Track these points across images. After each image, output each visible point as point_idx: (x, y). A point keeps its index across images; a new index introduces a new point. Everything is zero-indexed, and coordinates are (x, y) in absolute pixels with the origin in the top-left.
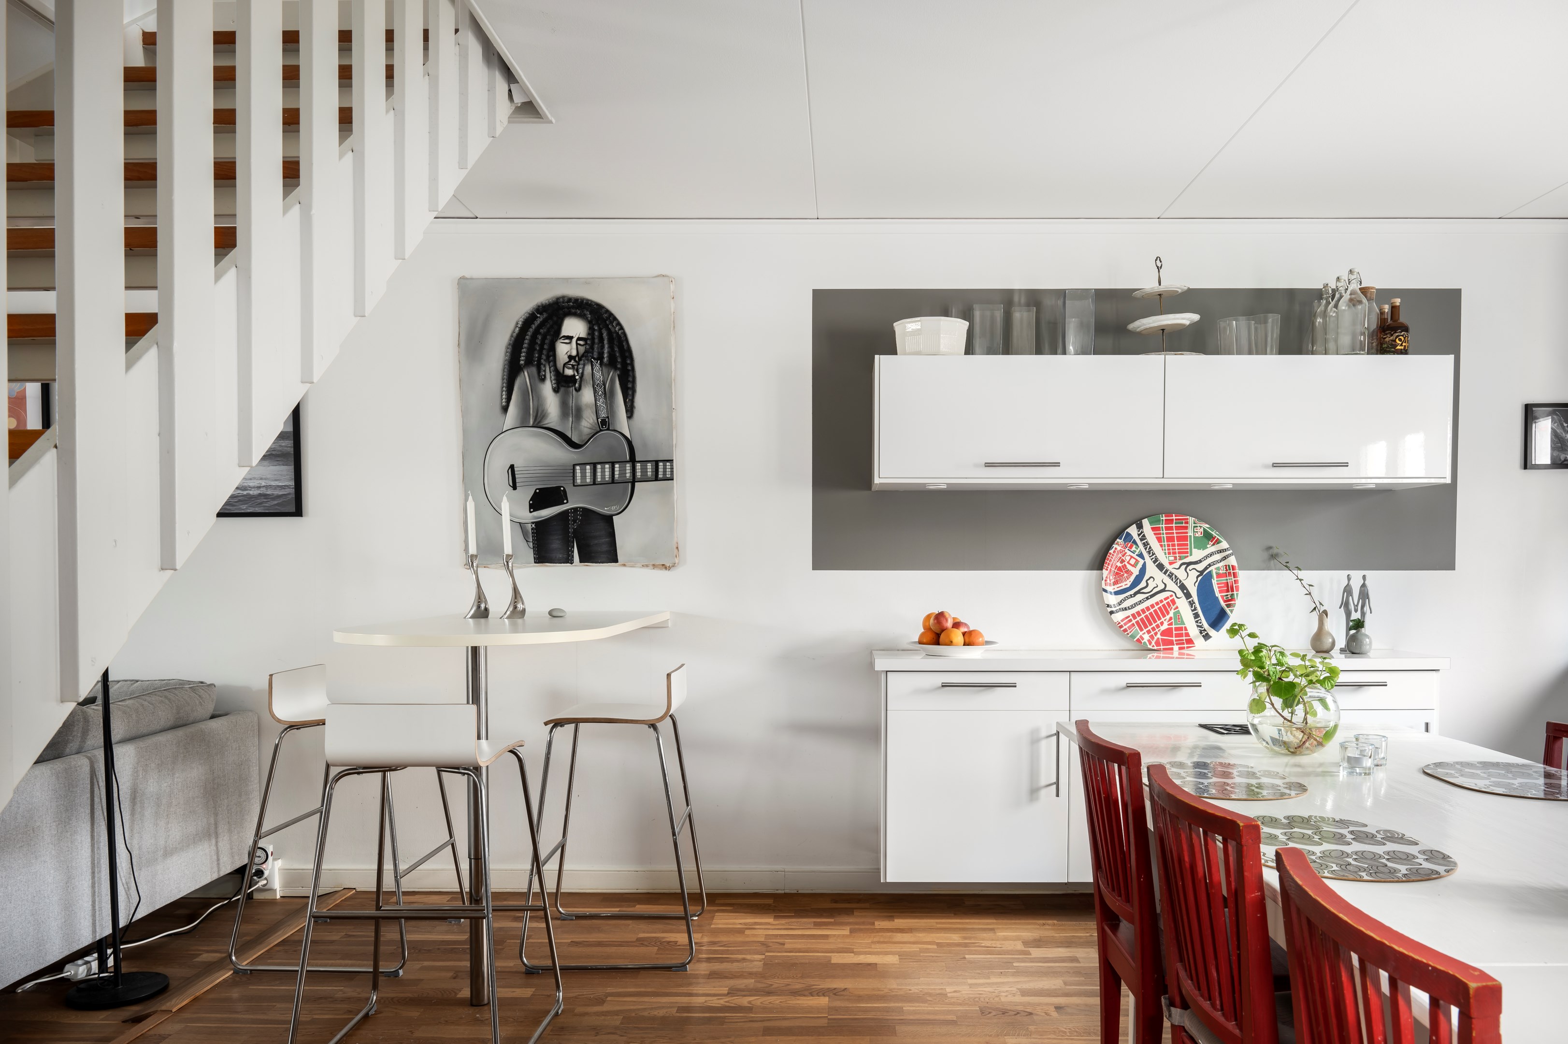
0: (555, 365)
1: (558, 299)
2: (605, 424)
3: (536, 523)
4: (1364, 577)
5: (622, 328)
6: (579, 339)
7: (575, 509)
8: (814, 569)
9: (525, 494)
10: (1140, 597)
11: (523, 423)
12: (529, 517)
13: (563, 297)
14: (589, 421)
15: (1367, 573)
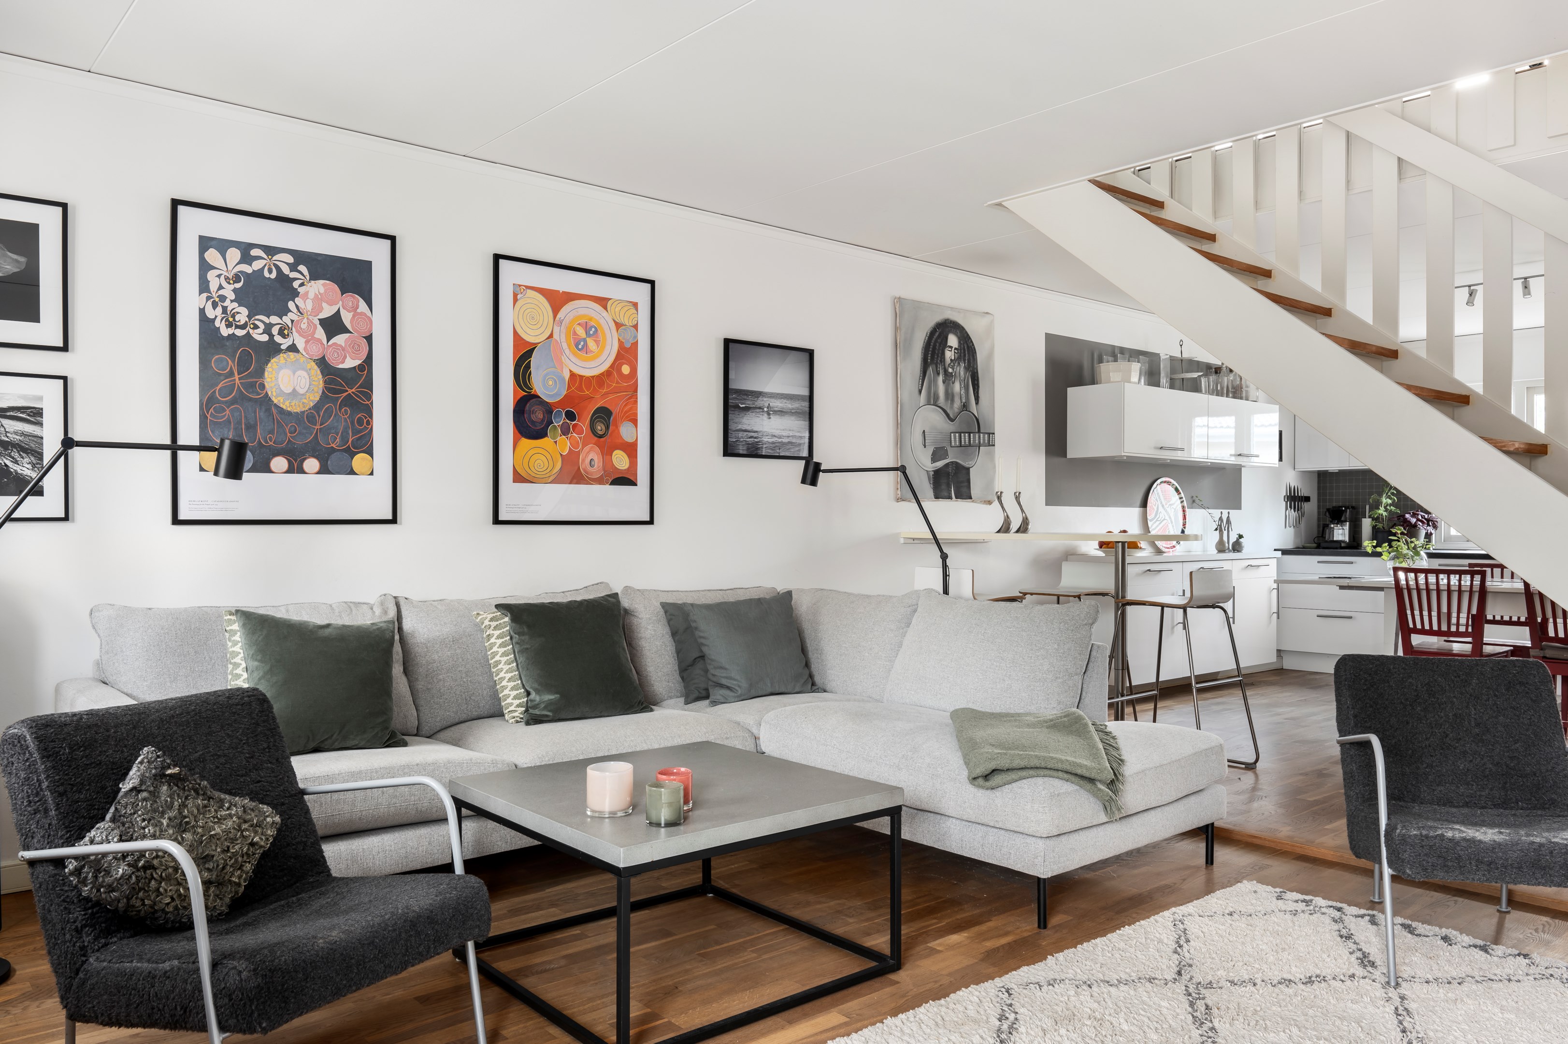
0: (944, 365)
1: (946, 320)
2: (965, 407)
3: (935, 471)
4: (1229, 513)
5: (973, 345)
6: (955, 349)
7: (952, 462)
8: (1046, 505)
9: (930, 450)
10: (1158, 523)
11: (928, 403)
12: (931, 467)
13: (948, 320)
14: (957, 404)
15: (1230, 511)
